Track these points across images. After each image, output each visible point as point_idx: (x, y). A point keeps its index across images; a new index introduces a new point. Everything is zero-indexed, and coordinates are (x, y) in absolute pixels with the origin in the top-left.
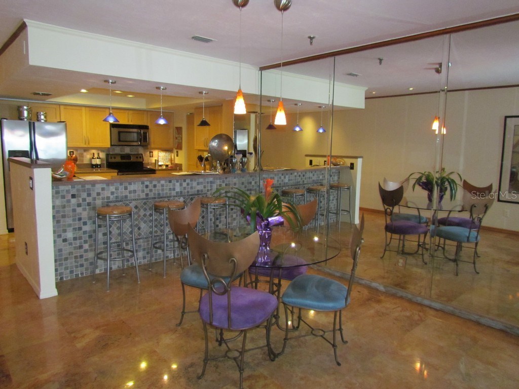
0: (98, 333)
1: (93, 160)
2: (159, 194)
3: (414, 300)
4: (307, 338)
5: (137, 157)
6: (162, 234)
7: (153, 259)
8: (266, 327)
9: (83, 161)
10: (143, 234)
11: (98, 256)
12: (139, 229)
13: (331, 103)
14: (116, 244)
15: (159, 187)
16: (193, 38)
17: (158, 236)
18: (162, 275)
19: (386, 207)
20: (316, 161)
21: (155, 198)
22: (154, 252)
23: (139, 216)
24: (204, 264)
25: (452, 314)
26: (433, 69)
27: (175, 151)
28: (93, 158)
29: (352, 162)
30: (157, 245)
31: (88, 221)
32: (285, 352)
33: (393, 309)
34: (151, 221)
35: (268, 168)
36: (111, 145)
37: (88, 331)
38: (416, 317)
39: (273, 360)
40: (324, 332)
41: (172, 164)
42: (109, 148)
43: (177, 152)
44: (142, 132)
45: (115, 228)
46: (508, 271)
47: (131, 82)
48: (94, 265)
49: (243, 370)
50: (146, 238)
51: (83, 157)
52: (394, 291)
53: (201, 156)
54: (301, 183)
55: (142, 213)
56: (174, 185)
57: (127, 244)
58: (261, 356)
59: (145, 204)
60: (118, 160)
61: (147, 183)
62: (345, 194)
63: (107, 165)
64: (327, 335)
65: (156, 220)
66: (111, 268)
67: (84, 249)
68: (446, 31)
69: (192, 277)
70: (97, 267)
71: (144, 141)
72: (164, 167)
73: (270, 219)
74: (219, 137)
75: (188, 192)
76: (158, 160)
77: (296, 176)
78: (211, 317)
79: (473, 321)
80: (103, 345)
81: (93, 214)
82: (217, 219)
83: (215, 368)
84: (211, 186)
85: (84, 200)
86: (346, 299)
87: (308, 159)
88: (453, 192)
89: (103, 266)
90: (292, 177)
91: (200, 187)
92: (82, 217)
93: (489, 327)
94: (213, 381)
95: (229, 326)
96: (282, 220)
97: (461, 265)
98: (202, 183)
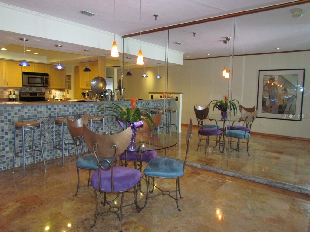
0: (18, 205)
1: (10, 95)
2: (58, 114)
3: (218, 172)
4: (159, 197)
5: (41, 94)
6: (60, 140)
7: (55, 157)
8: (133, 192)
9: (3, 96)
10: (47, 140)
11: (17, 155)
12: (45, 137)
13: (166, 61)
14: (28, 147)
15: (58, 110)
16: (81, 12)
17: (57, 141)
18: (60, 166)
19: (199, 120)
20: (155, 96)
21: (55, 117)
22: (55, 152)
23: (45, 128)
24: (95, 151)
25: (240, 178)
26: (222, 41)
27: (66, 90)
28: (10, 94)
29: (177, 96)
30: (58, 146)
31: (8, 132)
32: (146, 206)
33: (207, 177)
34: (52, 132)
35: (127, 99)
36: (23, 86)
37: (10, 204)
38: (220, 181)
39: (139, 212)
40: (170, 192)
41: (64, 98)
42: (21, 88)
43: (68, 91)
44: (44, 78)
45: (28, 137)
46: (265, 154)
47: (38, 40)
48: (13, 161)
49: (122, 219)
50: (49, 143)
51: (3, 93)
52: (206, 167)
53: (84, 92)
54: (147, 108)
55: (46, 126)
56: (68, 108)
57: (36, 147)
58: (131, 210)
59: (48, 120)
60: (28, 95)
61: (50, 107)
62: (173, 114)
63: (20, 99)
64: (171, 194)
65: (56, 131)
66: (25, 164)
67: (6, 151)
68: (233, 15)
69: (84, 163)
70: (15, 163)
71: (46, 84)
72: (59, 101)
73: (135, 123)
74: (97, 79)
75: (77, 113)
76: (55, 96)
77: (144, 104)
78: (100, 186)
79: (251, 181)
80: (22, 212)
81: (12, 127)
82: (97, 130)
83: (102, 220)
84: (92, 110)
85: (6, 118)
86: (183, 170)
87: (150, 95)
88: (235, 110)
89: (20, 162)
90: (142, 104)
91: (85, 110)
92: (4, 129)
93: (260, 183)
94: (101, 228)
95: (112, 190)
96: (143, 123)
97: (241, 152)
98: (86, 107)
